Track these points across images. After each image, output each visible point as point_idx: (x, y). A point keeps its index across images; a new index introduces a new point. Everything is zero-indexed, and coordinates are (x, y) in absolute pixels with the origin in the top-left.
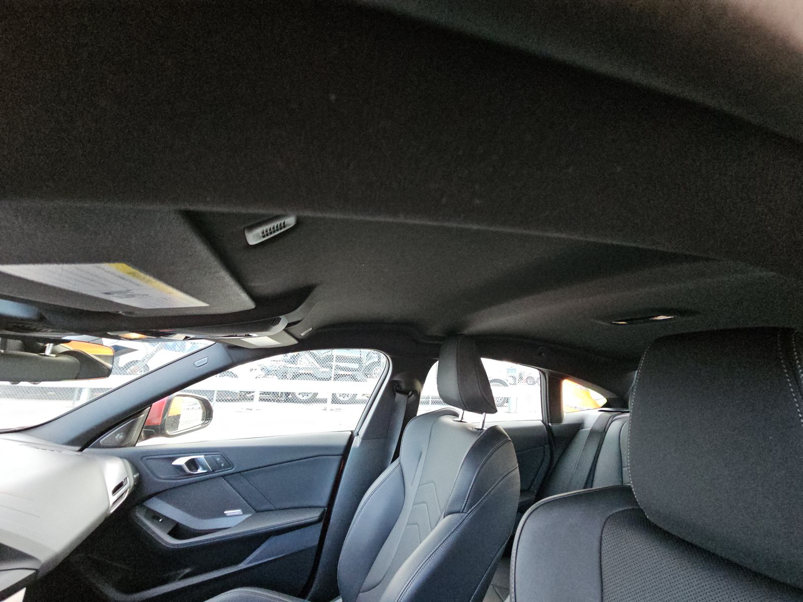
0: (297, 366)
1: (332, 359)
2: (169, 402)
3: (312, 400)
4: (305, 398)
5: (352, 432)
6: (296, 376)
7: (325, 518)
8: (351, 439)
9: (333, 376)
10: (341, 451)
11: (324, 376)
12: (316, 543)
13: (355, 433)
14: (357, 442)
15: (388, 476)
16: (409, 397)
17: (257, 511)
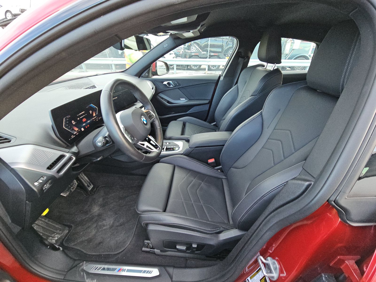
0: (190, 51)
1: (208, 46)
2: (156, 63)
3: (199, 69)
4: (196, 68)
5: (220, 75)
6: (191, 56)
7: (210, 102)
8: (220, 77)
9: (208, 56)
10: (216, 82)
11: (204, 56)
12: (208, 108)
13: (221, 75)
14: (222, 78)
15: (233, 90)
16: (245, 59)
17: (190, 100)
